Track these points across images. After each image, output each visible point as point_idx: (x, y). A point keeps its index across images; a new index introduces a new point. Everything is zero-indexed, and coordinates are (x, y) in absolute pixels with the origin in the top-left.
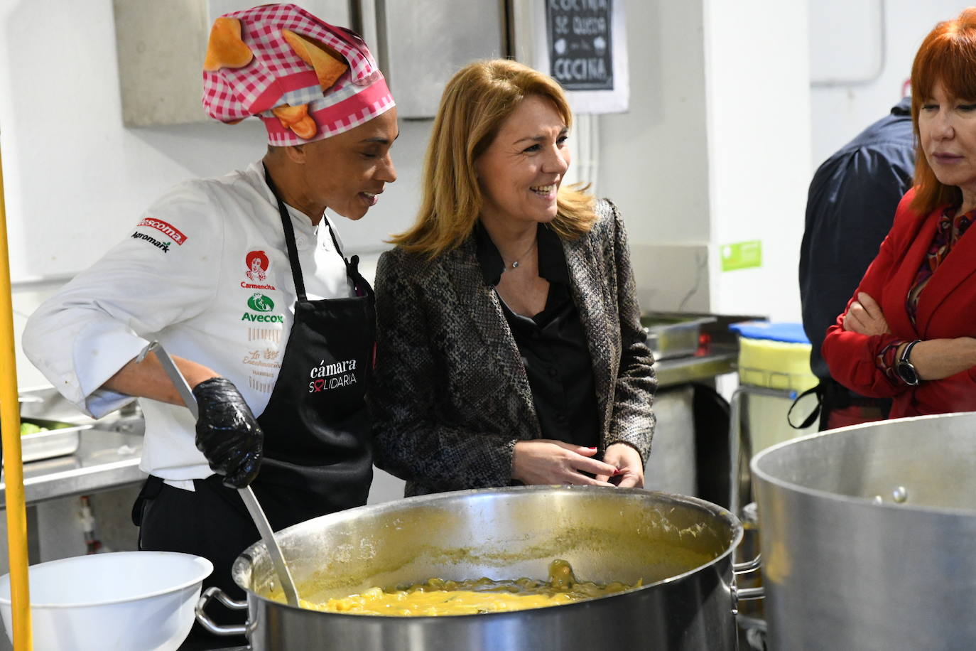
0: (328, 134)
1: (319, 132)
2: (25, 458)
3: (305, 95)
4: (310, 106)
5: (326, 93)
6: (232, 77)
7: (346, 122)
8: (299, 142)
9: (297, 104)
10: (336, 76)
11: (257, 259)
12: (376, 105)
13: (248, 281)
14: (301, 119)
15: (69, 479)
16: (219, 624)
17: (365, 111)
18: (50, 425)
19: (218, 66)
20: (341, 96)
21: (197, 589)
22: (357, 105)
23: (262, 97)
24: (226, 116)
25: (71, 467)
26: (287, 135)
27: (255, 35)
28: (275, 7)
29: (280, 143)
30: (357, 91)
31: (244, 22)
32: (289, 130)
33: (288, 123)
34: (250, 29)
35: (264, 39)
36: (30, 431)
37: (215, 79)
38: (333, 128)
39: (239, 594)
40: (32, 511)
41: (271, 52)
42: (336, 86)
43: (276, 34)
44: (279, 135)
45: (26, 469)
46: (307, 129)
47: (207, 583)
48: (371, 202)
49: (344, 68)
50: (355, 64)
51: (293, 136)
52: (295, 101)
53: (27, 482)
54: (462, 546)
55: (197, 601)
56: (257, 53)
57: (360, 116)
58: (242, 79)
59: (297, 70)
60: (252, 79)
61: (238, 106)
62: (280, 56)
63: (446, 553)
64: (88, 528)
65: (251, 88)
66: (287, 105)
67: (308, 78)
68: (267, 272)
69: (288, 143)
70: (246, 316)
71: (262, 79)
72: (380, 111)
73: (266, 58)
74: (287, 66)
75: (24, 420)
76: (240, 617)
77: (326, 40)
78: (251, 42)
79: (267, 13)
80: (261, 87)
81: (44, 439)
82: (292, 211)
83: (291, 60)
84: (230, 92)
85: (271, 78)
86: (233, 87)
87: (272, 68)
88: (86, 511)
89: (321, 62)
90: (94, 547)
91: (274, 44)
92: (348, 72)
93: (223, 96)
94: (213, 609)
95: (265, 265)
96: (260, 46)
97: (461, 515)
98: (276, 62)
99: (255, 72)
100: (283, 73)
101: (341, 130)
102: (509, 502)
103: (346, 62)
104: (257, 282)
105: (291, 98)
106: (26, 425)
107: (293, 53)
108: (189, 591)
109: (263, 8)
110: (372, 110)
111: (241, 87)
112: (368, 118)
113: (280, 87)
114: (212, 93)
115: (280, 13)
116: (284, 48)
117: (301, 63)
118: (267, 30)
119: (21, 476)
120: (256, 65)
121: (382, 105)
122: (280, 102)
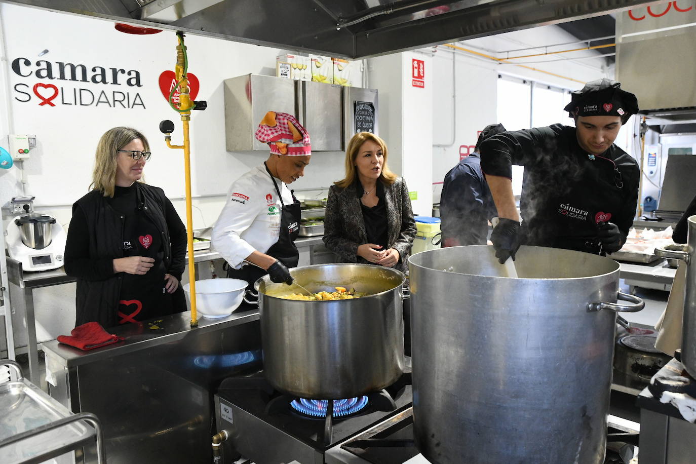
0: (289, 155)
1: (287, 153)
2: (194, 249)
3: (287, 141)
4: (288, 145)
5: (294, 143)
6: (268, 128)
7: (296, 154)
8: (280, 154)
9: (284, 143)
10: (299, 139)
11: (269, 196)
12: (306, 152)
13: (268, 204)
14: (283, 148)
15: (207, 256)
16: (250, 301)
17: (303, 152)
18: (202, 240)
19: (265, 124)
20: (298, 145)
21: (243, 291)
22: (301, 150)
23: (275, 137)
24: (261, 139)
25: (208, 253)
26: (277, 151)
27: (279, 119)
28: (287, 115)
29: (274, 153)
30: (302, 146)
31: (277, 115)
32: (278, 150)
33: (279, 148)
34: (279, 117)
35: (282, 121)
36: (196, 241)
37: (262, 128)
38: (292, 154)
39: (256, 292)
40: (196, 265)
41: (282, 126)
42: (297, 142)
43: (286, 121)
44: (274, 150)
45: (195, 252)
46: (284, 151)
47: (247, 289)
48: (295, 180)
49: (302, 138)
50: (305, 138)
51: (279, 152)
52: (284, 142)
53: (195, 256)
54: (323, 280)
55: (243, 293)
56: (278, 124)
57: (301, 153)
58: (271, 130)
59: (288, 133)
60: (274, 131)
61: (266, 138)
62: (284, 128)
63: (318, 282)
64: (213, 271)
65: (272, 133)
66: (281, 142)
67: (290, 137)
68: (272, 200)
69: (277, 153)
70: (269, 214)
71: (277, 132)
72: (307, 155)
73: (280, 126)
74: (285, 131)
75: (194, 238)
76: (256, 299)
77: (299, 128)
78: (278, 121)
79: (284, 115)
80: (276, 134)
81: (201, 244)
82: (275, 179)
83: (287, 130)
84: (266, 132)
85: (280, 133)
86: (267, 131)
87: (281, 130)
88: (212, 266)
89: (296, 134)
90: (214, 277)
91: (284, 124)
92: (302, 140)
93: (263, 133)
94: (248, 296)
95: (271, 198)
96: (280, 123)
97: (323, 271)
98: (283, 129)
99: (275, 129)
100: (284, 132)
101: (294, 155)
102: (337, 268)
103: (303, 137)
104: (271, 204)
105: (283, 140)
106: (195, 240)
107: (288, 128)
108: (241, 291)
109: (284, 114)
110: (305, 153)
111: (270, 132)
112: (303, 155)
113: (281, 136)
114: (260, 131)
115: (288, 116)
116: (286, 126)
117: (290, 132)
118: (284, 119)
119: (193, 255)
120: (276, 128)
121: (308, 153)
122: (280, 140)
